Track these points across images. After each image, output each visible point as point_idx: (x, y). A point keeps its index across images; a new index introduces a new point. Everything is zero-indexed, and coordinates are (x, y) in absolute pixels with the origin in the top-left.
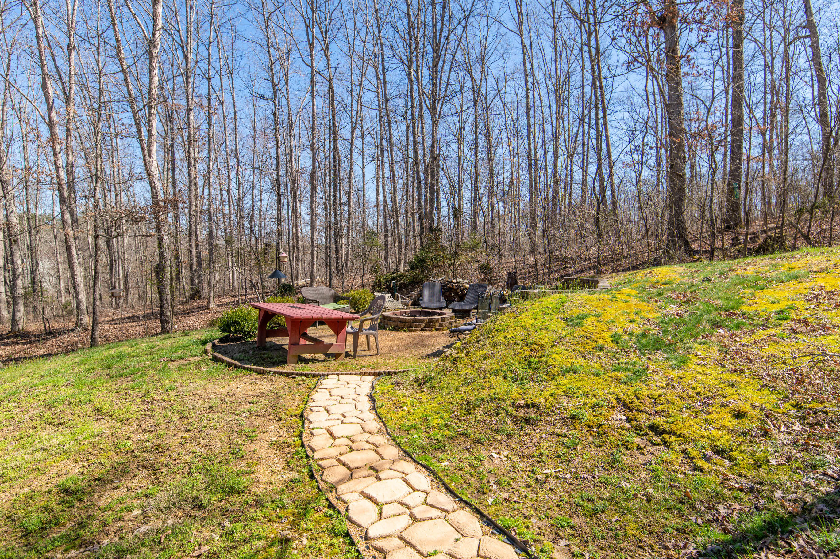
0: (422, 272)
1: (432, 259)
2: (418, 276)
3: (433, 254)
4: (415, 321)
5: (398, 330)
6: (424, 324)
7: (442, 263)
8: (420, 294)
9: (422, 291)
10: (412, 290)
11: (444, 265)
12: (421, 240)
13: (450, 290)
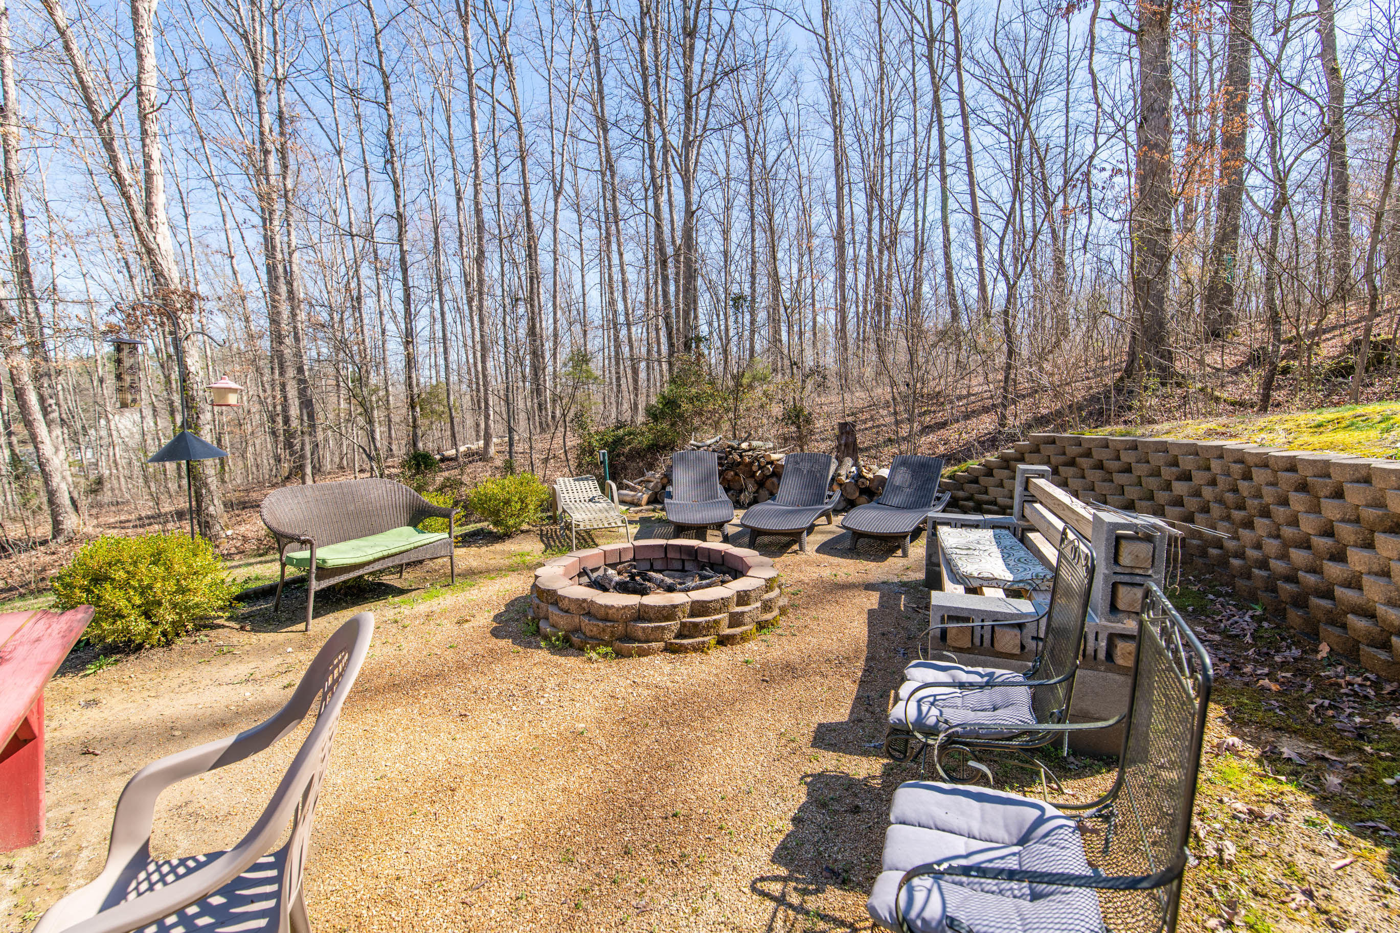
0: (673, 425)
1: (691, 400)
2: (664, 433)
3: (694, 391)
4: (642, 614)
5: (581, 650)
6: (674, 625)
7: (710, 407)
8: (668, 479)
9: (670, 468)
10: (651, 467)
11: (714, 411)
12: (670, 364)
13: (734, 465)
